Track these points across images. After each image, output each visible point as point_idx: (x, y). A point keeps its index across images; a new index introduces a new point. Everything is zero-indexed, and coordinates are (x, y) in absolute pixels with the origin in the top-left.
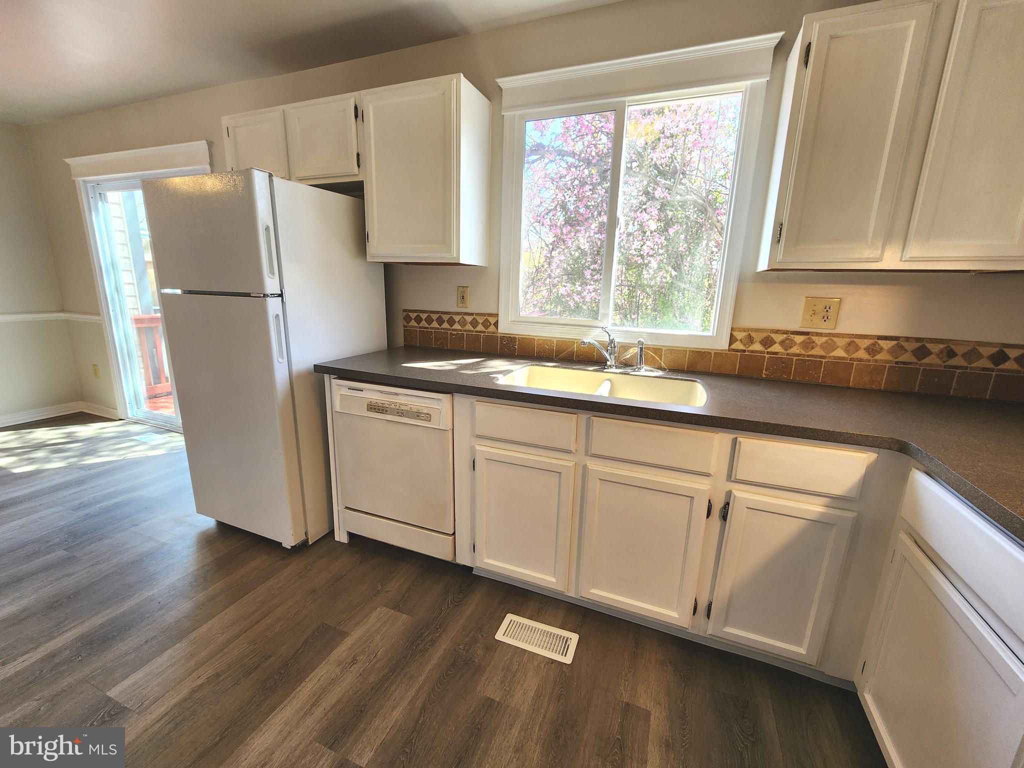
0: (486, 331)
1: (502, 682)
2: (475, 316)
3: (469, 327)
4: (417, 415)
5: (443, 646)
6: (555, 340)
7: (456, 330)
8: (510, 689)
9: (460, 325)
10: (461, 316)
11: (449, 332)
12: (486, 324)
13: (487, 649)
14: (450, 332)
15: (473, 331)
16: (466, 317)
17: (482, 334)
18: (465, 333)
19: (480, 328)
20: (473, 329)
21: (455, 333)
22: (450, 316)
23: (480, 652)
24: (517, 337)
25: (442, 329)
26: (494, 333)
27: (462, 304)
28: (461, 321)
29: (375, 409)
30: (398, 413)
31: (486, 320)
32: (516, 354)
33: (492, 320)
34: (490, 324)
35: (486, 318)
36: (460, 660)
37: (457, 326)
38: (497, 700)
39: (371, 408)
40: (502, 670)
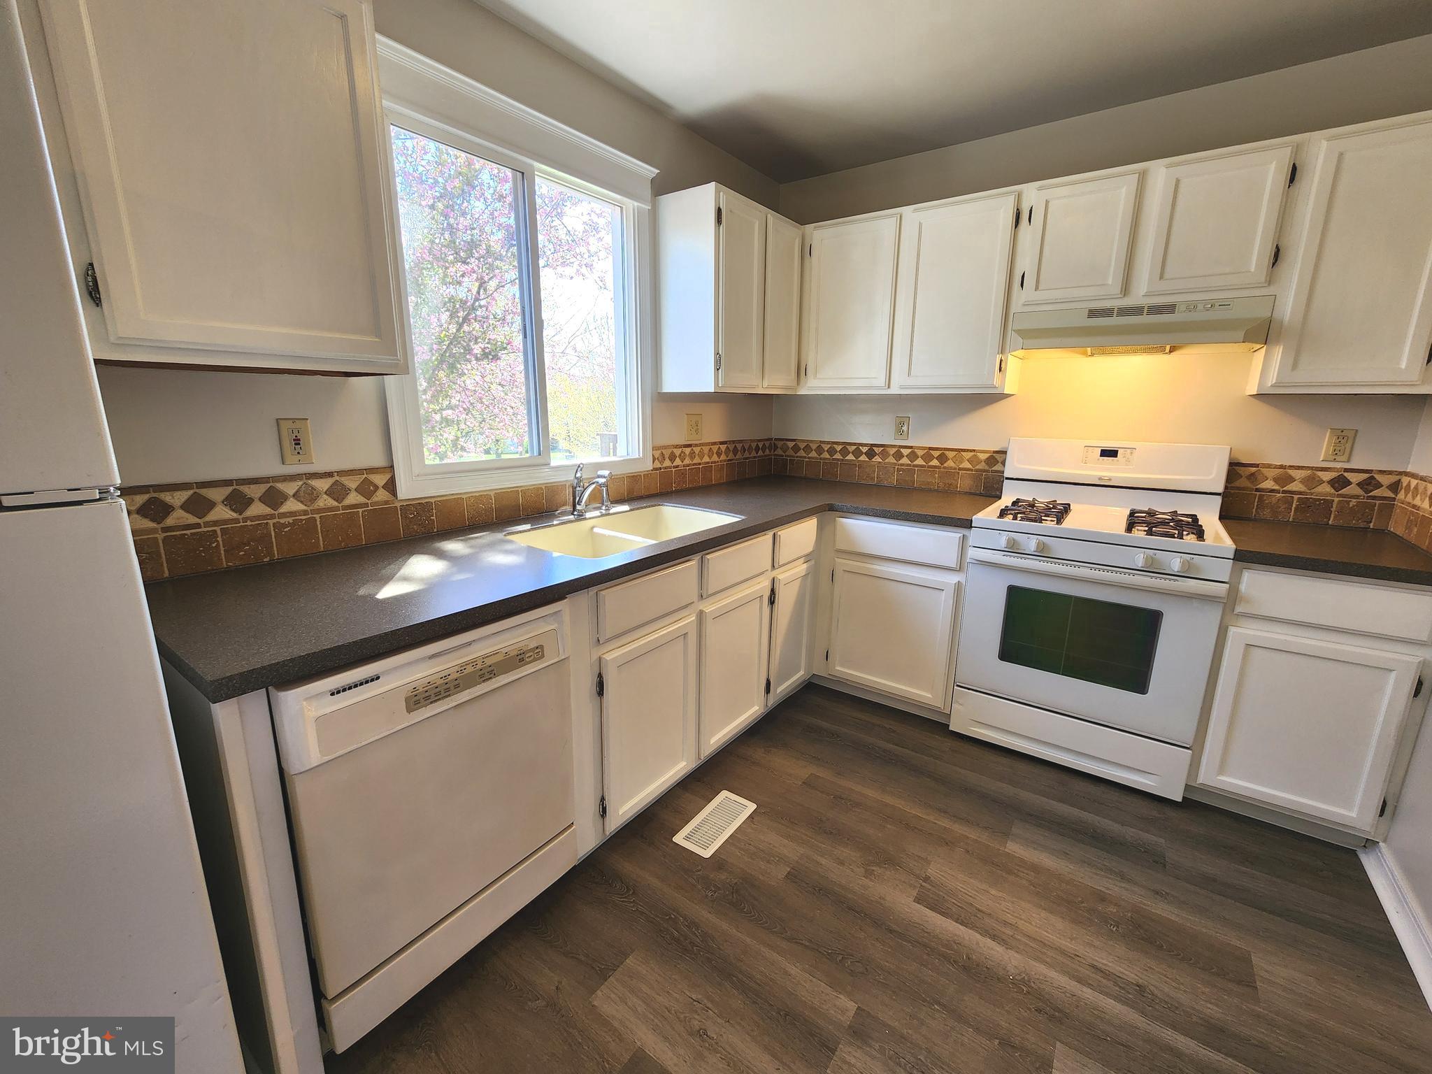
0: (369, 502)
1: (768, 862)
2: (337, 478)
3: (325, 501)
4: (519, 659)
5: (705, 915)
6: (492, 494)
7: (292, 514)
8: (778, 857)
9: (302, 502)
10: (300, 483)
11: (271, 522)
12: (367, 489)
13: (720, 868)
14: (275, 521)
15: (337, 509)
16: (316, 483)
17: (360, 510)
18: (317, 516)
19: (353, 498)
20: (335, 504)
21: (290, 520)
22: (269, 485)
23: (723, 876)
24: (433, 500)
25: (245, 520)
26: (386, 502)
27: (299, 457)
28: (302, 493)
29: (427, 698)
30: (481, 676)
31: (367, 482)
32: (435, 531)
33: (380, 480)
34: (376, 488)
35: (364, 476)
36: (731, 897)
37: (292, 505)
38: (789, 870)
39: (417, 703)
40: (753, 859)
